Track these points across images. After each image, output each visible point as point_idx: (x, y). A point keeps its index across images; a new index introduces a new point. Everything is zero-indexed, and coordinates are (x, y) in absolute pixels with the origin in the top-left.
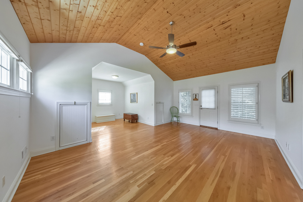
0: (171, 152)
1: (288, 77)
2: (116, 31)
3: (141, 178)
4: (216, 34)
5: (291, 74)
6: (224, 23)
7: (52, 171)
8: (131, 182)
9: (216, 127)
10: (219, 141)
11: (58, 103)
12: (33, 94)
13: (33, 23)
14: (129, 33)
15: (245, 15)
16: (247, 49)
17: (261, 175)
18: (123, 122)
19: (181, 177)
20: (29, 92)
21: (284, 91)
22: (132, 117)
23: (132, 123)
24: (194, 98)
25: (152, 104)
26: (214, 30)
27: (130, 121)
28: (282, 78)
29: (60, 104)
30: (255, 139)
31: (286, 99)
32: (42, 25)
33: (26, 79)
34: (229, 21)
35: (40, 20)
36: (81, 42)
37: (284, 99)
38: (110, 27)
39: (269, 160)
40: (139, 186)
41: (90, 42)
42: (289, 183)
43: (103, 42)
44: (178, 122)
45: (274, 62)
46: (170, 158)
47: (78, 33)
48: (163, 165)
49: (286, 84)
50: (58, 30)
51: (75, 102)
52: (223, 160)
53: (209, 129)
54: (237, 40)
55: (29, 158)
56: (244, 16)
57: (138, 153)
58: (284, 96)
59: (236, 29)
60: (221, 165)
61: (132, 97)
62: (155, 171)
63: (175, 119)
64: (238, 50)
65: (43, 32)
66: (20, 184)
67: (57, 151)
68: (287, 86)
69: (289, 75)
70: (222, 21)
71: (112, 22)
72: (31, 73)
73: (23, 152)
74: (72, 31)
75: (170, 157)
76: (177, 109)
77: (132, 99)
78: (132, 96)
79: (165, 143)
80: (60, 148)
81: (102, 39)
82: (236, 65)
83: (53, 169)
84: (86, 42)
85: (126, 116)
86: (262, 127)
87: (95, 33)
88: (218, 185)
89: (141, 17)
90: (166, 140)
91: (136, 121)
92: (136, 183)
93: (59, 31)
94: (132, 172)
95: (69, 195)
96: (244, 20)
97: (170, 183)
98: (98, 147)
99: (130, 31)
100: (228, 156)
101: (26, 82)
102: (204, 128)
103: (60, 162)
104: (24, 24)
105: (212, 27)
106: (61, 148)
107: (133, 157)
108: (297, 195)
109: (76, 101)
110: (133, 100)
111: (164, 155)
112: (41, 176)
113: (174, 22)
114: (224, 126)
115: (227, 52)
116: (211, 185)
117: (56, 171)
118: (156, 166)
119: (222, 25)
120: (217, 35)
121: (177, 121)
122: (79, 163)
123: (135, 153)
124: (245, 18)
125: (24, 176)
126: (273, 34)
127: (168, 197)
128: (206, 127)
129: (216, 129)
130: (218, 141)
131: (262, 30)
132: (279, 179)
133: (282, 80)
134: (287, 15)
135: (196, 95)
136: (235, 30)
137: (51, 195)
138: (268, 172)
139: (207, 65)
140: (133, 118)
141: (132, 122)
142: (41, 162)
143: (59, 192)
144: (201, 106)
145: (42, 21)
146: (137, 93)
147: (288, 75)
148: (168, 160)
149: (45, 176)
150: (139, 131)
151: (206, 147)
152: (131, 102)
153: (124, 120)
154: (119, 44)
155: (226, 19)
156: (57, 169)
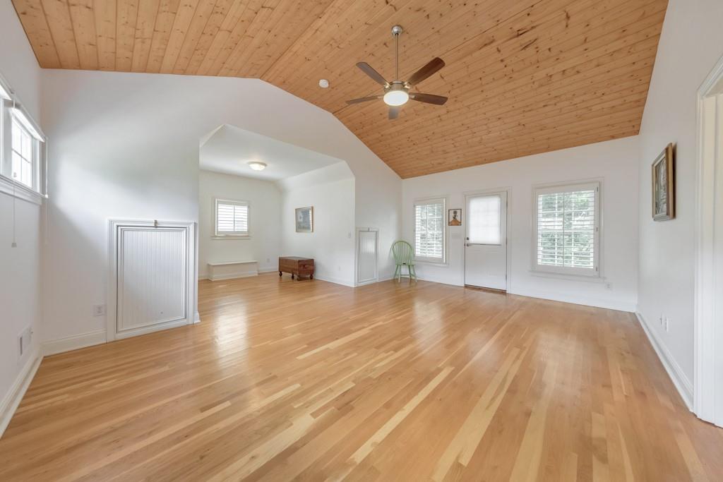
0: (395, 343)
1: (665, 161)
2: (259, 48)
3: (321, 397)
4: (502, 61)
5: (672, 154)
6: (520, 32)
7: (97, 386)
8: (296, 407)
9: (502, 287)
10: (509, 318)
11: (111, 222)
12: (47, 196)
13: (47, 13)
14: (292, 53)
15: (569, 14)
16: (577, 100)
17: (604, 386)
18: (278, 280)
19: (416, 394)
20: (38, 190)
21: (656, 195)
22: (300, 266)
23: (298, 280)
24: (451, 219)
25: (350, 235)
26: (499, 51)
27: (296, 276)
28: (653, 165)
29: (118, 226)
30: (592, 314)
31: (662, 212)
32: (71, 19)
33: (29, 159)
34: (533, 28)
35: (66, 7)
36: (172, 73)
37: (656, 213)
38: (246, 34)
39: (622, 355)
40: (314, 415)
41: (195, 73)
42: (663, 400)
43: (226, 75)
44: (411, 279)
45: (637, 132)
46: (392, 355)
47: (163, 46)
48: (374, 370)
49: (662, 177)
50: (114, 37)
51: (156, 222)
52: (518, 357)
53: (485, 293)
54: (551, 76)
55: (37, 359)
56: (568, 17)
57: (312, 345)
58: (657, 206)
59: (549, 49)
60: (511, 368)
61: (301, 218)
62: (354, 381)
63: (404, 271)
64: (553, 102)
65: (74, 40)
66: (15, 415)
67: (110, 343)
68: (662, 181)
69: (667, 158)
70: (517, 27)
71: (251, 21)
72: (43, 145)
73: (21, 338)
74: (148, 42)
75: (392, 352)
76: (409, 248)
77: (301, 223)
78: (300, 214)
79: (381, 323)
80: (119, 335)
81: (226, 65)
82: (549, 139)
83: (101, 382)
84: (184, 72)
85: (285, 265)
86: (609, 286)
87: (208, 49)
88: (502, 410)
89: (323, 13)
90: (384, 317)
91: (309, 276)
92: (307, 407)
93: (116, 39)
94: (298, 385)
95: (140, 437)
96: (567, 26)
97: (390, 407)
98: (216, 332)
99: (295, 49)
100: (527, 349)
101: (29, 166)
102: (474, 291)
103: (118, 366)
104: (24, 13)
105: (492, 42)
106: (121, 336)
107: (302, 354)
108: (680, 424)
109: (158, 220)
110: (302, 225)
111: (378, 347)
112: (68, 398)
113: (402, 28)
114: (521, 287)
115: (527, 106)
116: (487, 408)
117: (108, 384)
118: (358, 373)
119: (516, 39)
120: (504, 63)
121: (409, 277)
122: (166, 368)
123: (308, 344)
124: (569, 22)
125: (25, 398)
126: (634, 63)
127: (384, 437)
128: (479, 289)
129: (503, 292)
130: (506, 318)
131: (608, 52)
132: (642, 394)
133: (652, 169)
134: (664, 16)
135: (455, 213)
136: (548, 51)
137: (96, 438)
138: (619, 380)
139: (482, 139)
140: (302, 267)
141: (300, 279)
142: (68, 366)
143: (115, 430)
144: (468, 239)
145: (72, 8)
146: (312, 208)
147: (664, 155)
148: (387, 357)
149: (79, 397)
150: (316, 298)
151: (479, 330)
152: (297, 231)
153: (281, 275)
154: (267, 81)
155: (526, 23)
156: (110, 382)
